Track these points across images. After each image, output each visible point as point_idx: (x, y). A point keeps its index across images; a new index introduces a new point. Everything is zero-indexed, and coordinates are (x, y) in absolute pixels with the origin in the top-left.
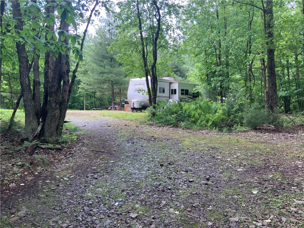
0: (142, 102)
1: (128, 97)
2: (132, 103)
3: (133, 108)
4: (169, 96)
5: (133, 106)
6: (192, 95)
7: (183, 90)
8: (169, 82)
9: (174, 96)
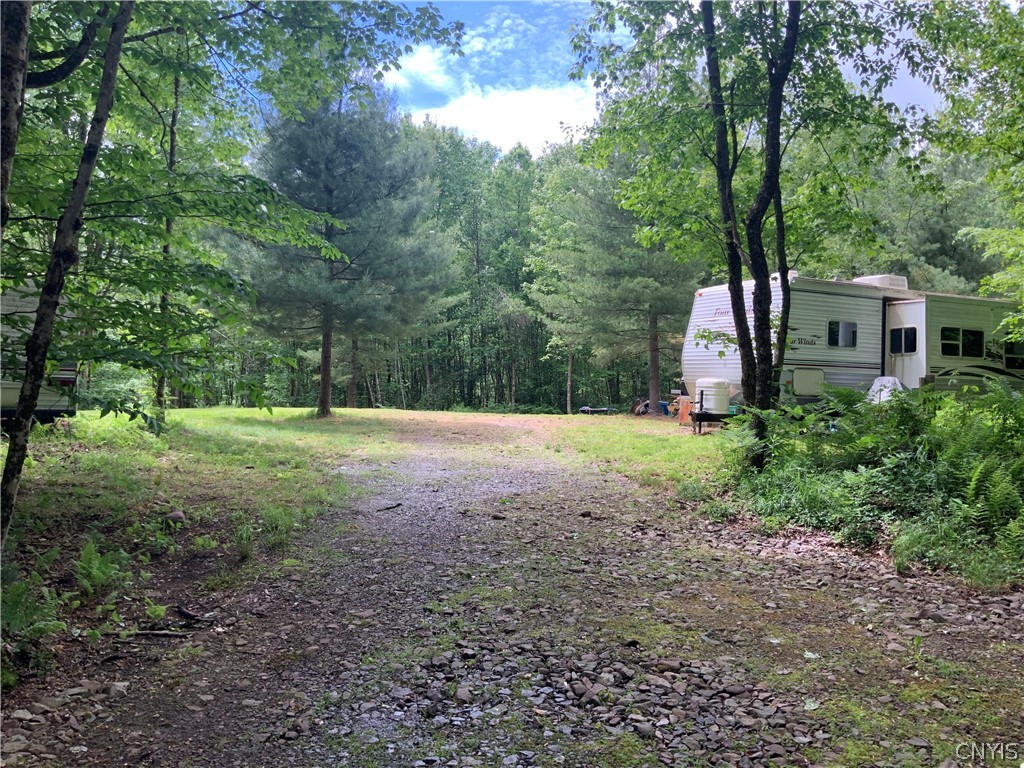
1: (684, 366)
2: (698, 392)
3: (699, 415)
4: (880, 361)
5: (702, 406)
6: (1001, 357)
7: (955, 330)
8: (881, 295)
9: (903, 361)
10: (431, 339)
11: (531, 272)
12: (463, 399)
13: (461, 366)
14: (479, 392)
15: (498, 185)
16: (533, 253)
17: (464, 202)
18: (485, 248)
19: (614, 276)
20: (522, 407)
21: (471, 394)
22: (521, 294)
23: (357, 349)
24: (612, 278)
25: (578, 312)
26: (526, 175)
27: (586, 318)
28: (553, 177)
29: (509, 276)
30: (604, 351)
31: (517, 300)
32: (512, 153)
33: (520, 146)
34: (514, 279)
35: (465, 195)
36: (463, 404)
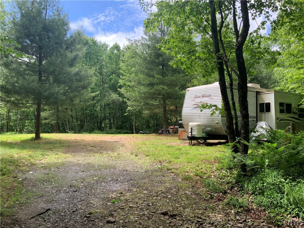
0: (206, 126)
1: (183, 118)
2: (190, 128)
3: (191, 137)
4: (256, 115)
5: (192, 133)
6: (297, 113)
7: (283, 103)
8: (255, 90)
9: (265, 115)
10: (87, 108)
11: (121, 85)
12: (98, 128)
13: (97, 117)
14: (103, 126)
15: (109, 57)
16: (121, 79)
17: (97, 62)
18: (105, 77)
19: (151, 85)
20: (118, 131)
21: (100, 126)
22: (118, 93)
23: (58, 112)
24: (150, 86)
25: (138, 98)
26: (119, 53)
27: (141, 100)
28: (127, 54)
29: (113, 87)
30: (147, 112)
31: (116, 95)
32: (114, 46)
33: (116, 44)
34: (115, 88)
35: (97, 60)
36: (98, 130)
